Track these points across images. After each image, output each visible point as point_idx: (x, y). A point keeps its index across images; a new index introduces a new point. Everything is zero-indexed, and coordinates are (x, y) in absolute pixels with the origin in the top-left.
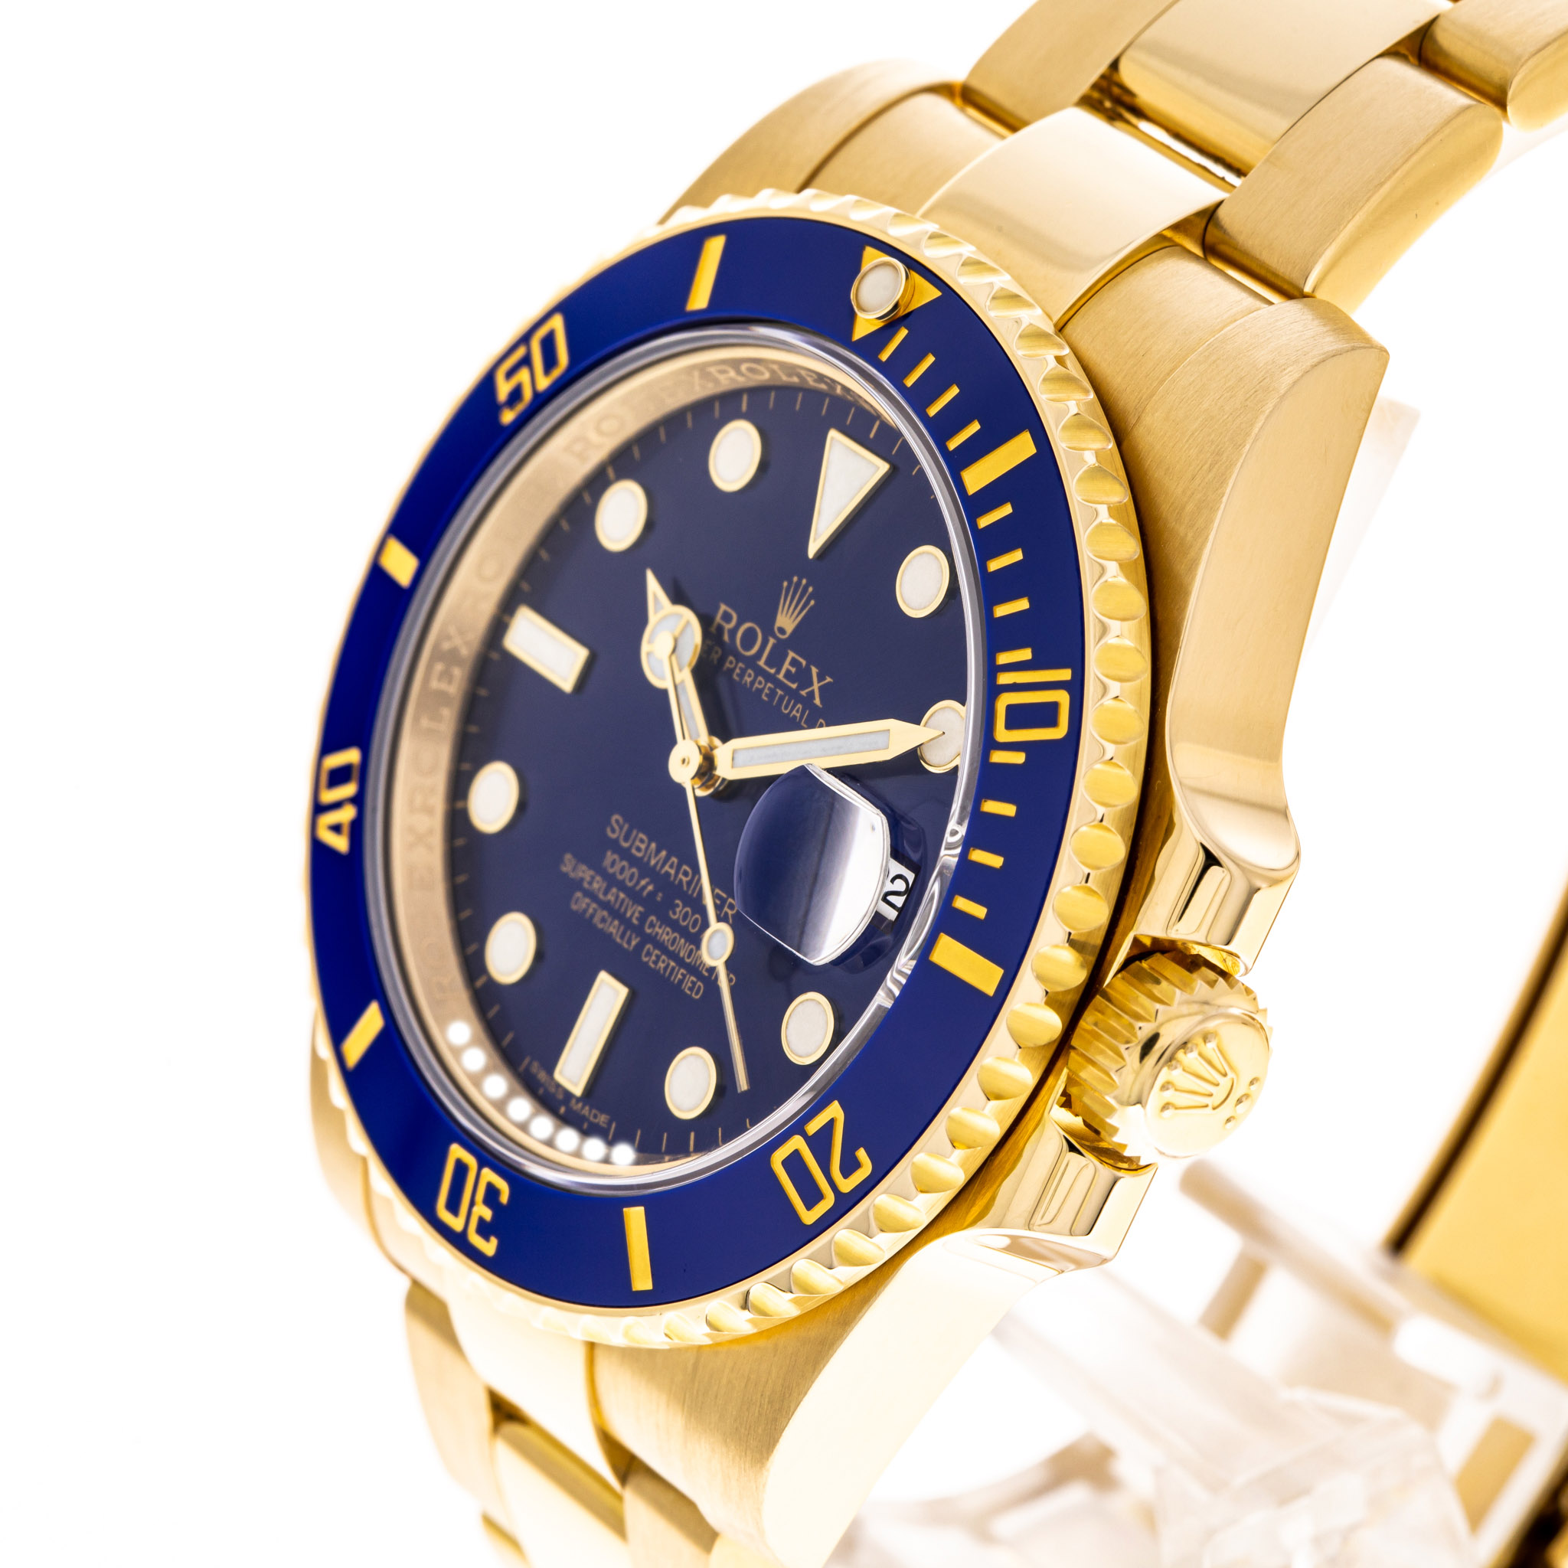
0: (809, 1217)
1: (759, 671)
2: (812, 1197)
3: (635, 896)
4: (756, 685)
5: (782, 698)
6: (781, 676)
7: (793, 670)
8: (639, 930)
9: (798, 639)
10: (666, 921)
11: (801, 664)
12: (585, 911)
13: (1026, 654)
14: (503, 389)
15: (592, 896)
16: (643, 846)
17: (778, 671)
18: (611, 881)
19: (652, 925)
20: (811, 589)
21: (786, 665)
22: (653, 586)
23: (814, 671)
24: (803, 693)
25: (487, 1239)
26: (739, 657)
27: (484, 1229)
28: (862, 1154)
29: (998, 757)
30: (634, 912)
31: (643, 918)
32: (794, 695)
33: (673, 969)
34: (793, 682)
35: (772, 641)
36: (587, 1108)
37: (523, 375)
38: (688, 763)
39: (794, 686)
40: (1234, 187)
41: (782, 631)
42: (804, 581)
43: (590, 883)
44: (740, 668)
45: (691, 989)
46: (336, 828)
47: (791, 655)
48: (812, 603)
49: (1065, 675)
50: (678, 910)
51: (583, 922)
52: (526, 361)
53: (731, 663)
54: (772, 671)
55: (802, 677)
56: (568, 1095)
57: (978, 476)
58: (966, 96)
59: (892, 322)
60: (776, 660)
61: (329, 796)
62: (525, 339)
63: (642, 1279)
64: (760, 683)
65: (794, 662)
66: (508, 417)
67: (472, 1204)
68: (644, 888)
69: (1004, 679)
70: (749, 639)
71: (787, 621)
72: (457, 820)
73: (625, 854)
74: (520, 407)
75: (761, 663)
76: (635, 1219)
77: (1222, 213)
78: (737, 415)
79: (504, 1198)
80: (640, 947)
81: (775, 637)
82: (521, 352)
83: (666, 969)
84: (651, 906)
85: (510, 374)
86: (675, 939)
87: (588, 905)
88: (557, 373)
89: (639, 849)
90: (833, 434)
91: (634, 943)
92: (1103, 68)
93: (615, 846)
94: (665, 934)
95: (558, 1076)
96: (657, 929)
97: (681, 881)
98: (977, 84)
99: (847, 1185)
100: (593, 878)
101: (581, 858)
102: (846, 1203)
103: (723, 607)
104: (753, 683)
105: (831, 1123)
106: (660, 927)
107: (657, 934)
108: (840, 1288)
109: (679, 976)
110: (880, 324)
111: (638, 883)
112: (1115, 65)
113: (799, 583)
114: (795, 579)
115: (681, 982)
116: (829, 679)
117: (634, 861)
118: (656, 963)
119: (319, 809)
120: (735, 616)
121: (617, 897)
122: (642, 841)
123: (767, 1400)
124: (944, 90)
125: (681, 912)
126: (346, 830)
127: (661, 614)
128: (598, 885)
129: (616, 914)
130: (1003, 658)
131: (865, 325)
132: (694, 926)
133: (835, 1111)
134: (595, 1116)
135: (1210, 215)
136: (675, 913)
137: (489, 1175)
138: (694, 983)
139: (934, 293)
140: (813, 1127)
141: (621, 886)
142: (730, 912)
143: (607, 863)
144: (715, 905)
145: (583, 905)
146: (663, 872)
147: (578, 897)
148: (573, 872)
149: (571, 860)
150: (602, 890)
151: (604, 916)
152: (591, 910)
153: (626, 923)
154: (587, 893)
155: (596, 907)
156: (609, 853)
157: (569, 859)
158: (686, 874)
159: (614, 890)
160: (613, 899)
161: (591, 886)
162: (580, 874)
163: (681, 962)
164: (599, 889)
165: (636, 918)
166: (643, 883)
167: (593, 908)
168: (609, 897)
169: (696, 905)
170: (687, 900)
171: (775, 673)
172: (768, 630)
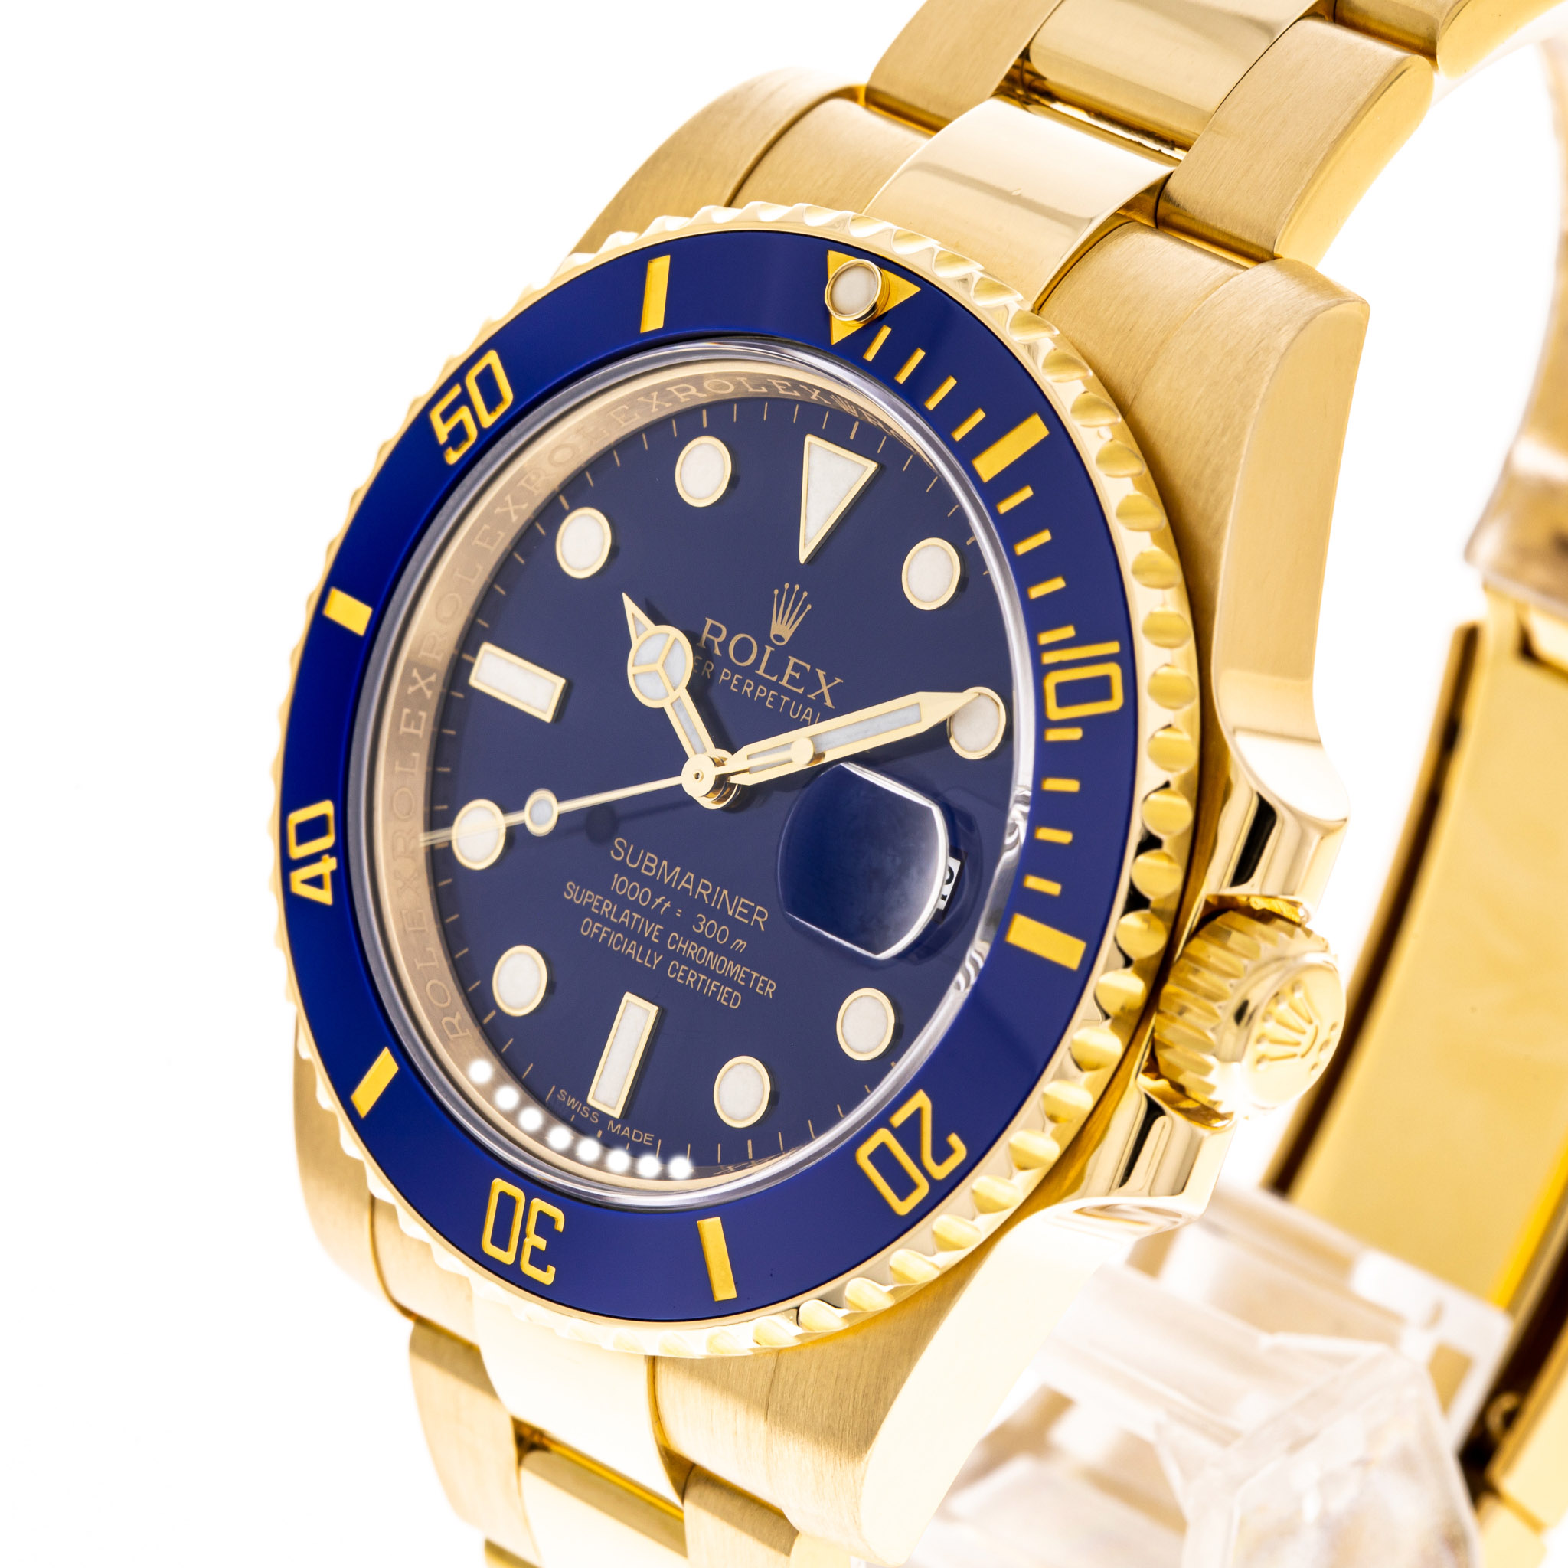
0: (903, 1208)
1: (759, 680)
2: (904, 1186)
3: (651, 915)
5: (788, 704)
6: (784, 683)
7: (797, 675)
8: (661, 948)
9: (796, 645)
10: (689, 936)
11: (805, 668)
12: (597, 935)
13: (1069, 632)
14: (442, 431)
15: (606, 922)
16: (653, 866)
17: (781, 678)
18: (622, 903)
19: (674, 942)
20: (805, 594)
21: (789, 671)
22: (630, 607)
23: (821, 673)
24: (812, 696)
25: (545, 1270)
26: (735, 669)
27: (539, 1259)
28: (954, 1140)
29: (1053, 735)
30: (653, 931)
31: (663, 936)
32: (802, 700)
33: (704, 982)
34: (800, 688)
35: (769, 649)
36: (627, 1129)
37: (464, 413)
38: (702, 777)
39: (801, 691)
40: (1180, 161)
41: (779, 638)
42: (797, 587)
43: (599, 908)
44: (737, 679)
45: (728, 1000)
46: (316, 882)
47: (793, 660)
48: (809, 607)
49: (1113, 647)
50: (701, 924)
51: (594, 945)
52: (464, 399)
53: (726, 675)
54: (774, 679)
56: (604, 1117)
57: (991, 463)
58: (874, 99)
59: (872, 322)
60: (777, 665)
61: (297, 852)
62: (458, 376)
63: (724, 1288)
64: (761, 692)
65: (796, 668)
66: (453, 457)
67: (523, 1235)
68: (661, 905)
69: (1049, 658)
70: (743, 650)
71: (783, 628)
72: (441, 861)
73: (634, 875)
74: (466, 447)
75: (761, 672)
76: (712, 1230)
77: (1172, 185)
78: (701, 432)
79: (560, 1226)
80: (663, 965)
82: (456, 391)
83: (696, 983)
84: (669, 922)
85: (446, 416)
86: (702, 952)
87: (600, 930)
88: (501, 409)
89: (648, 869)
90: (810, 440)
91: (656, 962)
92: (1014, 59)
93: (621, 867)
94: (691, 949)
95: (590, 1101)
96: (681, 945)
97: (701, 894)
98: (881, 86)
99: (940, 1172)
100: (601, 902)
101: (584, 884)
102: (941, 1191)
103: (710, 622)
104: (753, 693)
105: (918, 1114)
106: (684, 943)
107: (681, 949)
108: (936, 1274)
109: (712, 988)
110: (859, 326)
111: (653, 901)
112: (1025, 55)
113: (791, 590)
114: (787, 586)
115: (715, 994)
116: (838, 680)
117: (645, 881)
118: (684, 978)
119: (288, 865)
120: (724, 629)
121: (632, 918)
122: (651, 860)
123: (861, 1396)
124: (849, 94)
125: (705, 925)
126: (327, 882)
127: (643, 637)
128: (608, 908)
129: (631, 935)
130: (1045, 638)
131: (842, 328)
132: (722, 938)
133: (921, 1100)
134: (638, 1136)
135: (1159, 190)
136: (698, 927)
137: (539, 1205)
138: (730, 994)
139: (913, 289)
140: (898, 1119)
141: (635, 907)
142: (760, 920)
143: (615, 886)
144: (741, 914)
145: (595, 930)
146: (679, 888)
147: (588, 923)
148: (578, 899)
149: (574, 887)
150: (613, 913)
151: (619, 938)
152: (603, 934)
153: (645, 942)
154: (596, 918)
155: (609, 930)
156: (616, 876)
157: (571, 886)
158: (705, 887)
159: (627, 911)
160: (627, 921)
161: (600, 911)
162: (586, 899)
163: (712, 975)
164: (610, 913)
165: (656, 937)
166: (658, 901)
167: (606, 932)
168: (622, 919)
169: (721, 916)
170: (710, 913)
171: (777, 680)
172: (764, 639)
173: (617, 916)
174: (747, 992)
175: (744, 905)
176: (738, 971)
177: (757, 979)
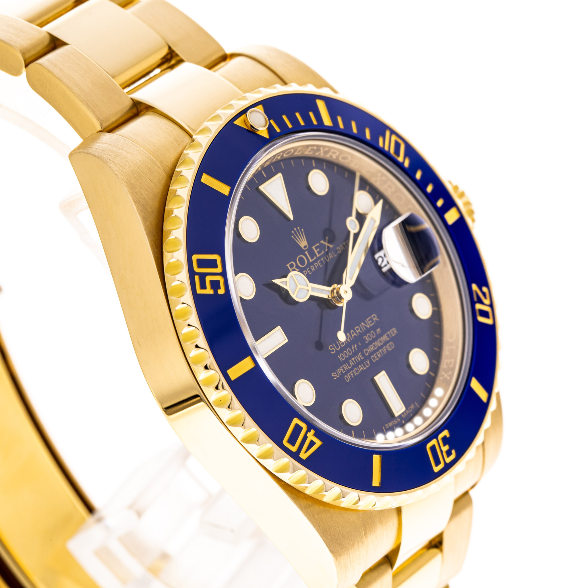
1: (312, 263)
3: (355, 354)
4: (316, 267)
5: (324, 259)
6: (318, 256)
7: (318, 250)
8: (366, 358)
9: (311, 243)
10: (367, 346)
11: (318, 245)
12: (351, 377)
15: (349, 371)
17: (316, 256)
18: (347, 361)
19: (366, 352)
20: (298, 228)
21: (316, 251)
24: (326, 250)
26: (306, 268)
29: (406, 165)
30: (360, 357)
31: (363, 355)
32: (326, 254)
33: (382, 351)
34: (322, 252)
35: (306, 253)
41: (305, 247)
42: (295, 229)
43: (344, 370)
44: (309, 270)
45: (391, 347)
47: (313, 248)
48: (303, 230)
50: (367, 339)
51: (354, 379)
52: (203, 276)
53: (305, 272)
54: (315, 258)
55: (322, 247)
60: (312, 254)
64: (316, 265)
65: (316, 248)
68: (355, 348)
70: (302, 261)
71: (303, 243)
73: (342, 350)
75: (311, 261)
79: (448, 435)
80: (371, 361)
81: (305, 251)
82: (197, 278)
83: (381, 354)
85: (203, 286)
86: (374, 345)
87: (350, 375)
89: (343, 344)
91: (368, 363)
93: (338, 353)
94: (371, 348)
96: (368, 351)
97: (359, 332)
100: (343, 368)
101: (335, 370)
103: (288, 265)
104: (315, 268)
106: (368, 349)
107: (370, 351)
111: (352, 350)
114: (293, 232)
115: (387, 350)
116: (327, 238)
117: (345, 348)
118: (377, 357)
120: (293, 262)
121: (352, 361)
125: (367, 338)
128: (346, 367)
129: (356, 365)
132: (373, 335)
137: (440, 437)
138: (389, 345)
139: (261, 107)
141: (350, 357)
142: (375, 319)
143: (341, 359)
144: (371, 323)
145: (349, 376)
146: (353, 338)
147: (346, 377)
148: (338, 375)
149: (334, 374)
150: (348, 366)
151: (356, 370)
152: (352, 374)
153: (361, 362)
154: (346, 374)
155: (352, 372)
156: (339, 357)
157: (333, 375)
158: (358, 329)
159: (350, 361)
160: (353, 363)
161: (345, 370)
162: (340, 372)
163: (381, 347)
164: (347, 367)
165: (362, 357)
166: (353, 348)
167: (352, 373)
168: (351, 364)
169: (368, 330)
170: (365, 333)
171: (316, 257)
172: (302, 252)
173: (350, 366)
174: (392, 339)
175: (369, 320)
176: (384, 338)
177: (390, 333)
